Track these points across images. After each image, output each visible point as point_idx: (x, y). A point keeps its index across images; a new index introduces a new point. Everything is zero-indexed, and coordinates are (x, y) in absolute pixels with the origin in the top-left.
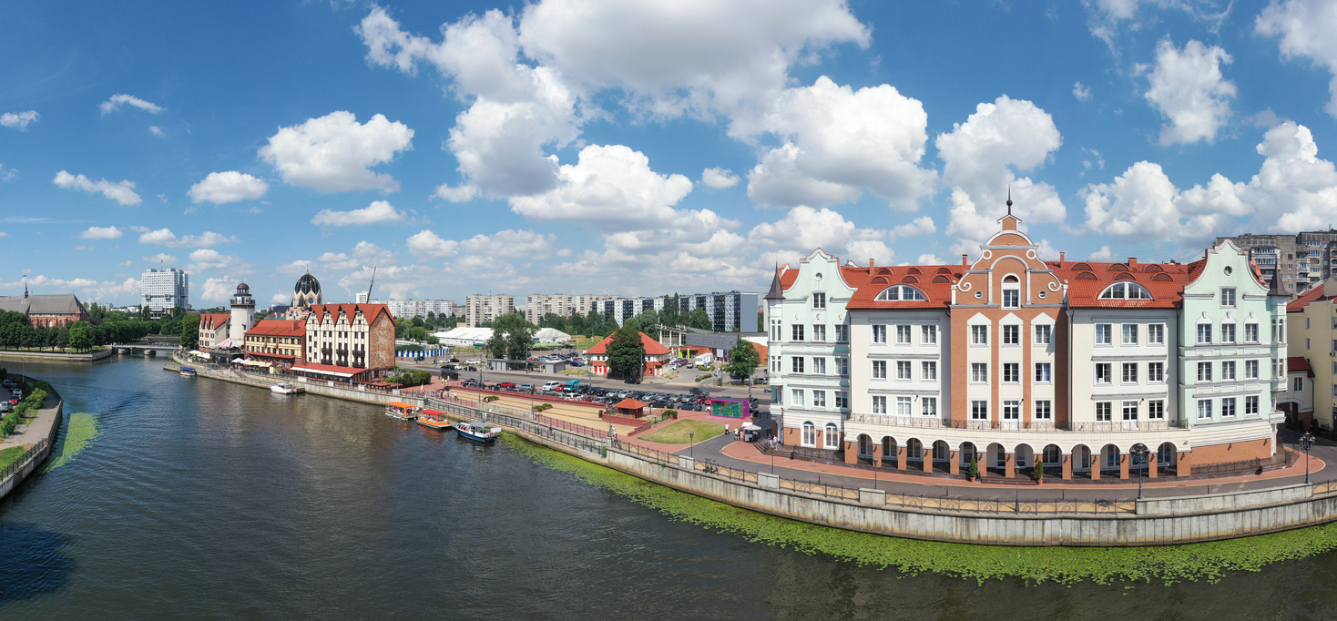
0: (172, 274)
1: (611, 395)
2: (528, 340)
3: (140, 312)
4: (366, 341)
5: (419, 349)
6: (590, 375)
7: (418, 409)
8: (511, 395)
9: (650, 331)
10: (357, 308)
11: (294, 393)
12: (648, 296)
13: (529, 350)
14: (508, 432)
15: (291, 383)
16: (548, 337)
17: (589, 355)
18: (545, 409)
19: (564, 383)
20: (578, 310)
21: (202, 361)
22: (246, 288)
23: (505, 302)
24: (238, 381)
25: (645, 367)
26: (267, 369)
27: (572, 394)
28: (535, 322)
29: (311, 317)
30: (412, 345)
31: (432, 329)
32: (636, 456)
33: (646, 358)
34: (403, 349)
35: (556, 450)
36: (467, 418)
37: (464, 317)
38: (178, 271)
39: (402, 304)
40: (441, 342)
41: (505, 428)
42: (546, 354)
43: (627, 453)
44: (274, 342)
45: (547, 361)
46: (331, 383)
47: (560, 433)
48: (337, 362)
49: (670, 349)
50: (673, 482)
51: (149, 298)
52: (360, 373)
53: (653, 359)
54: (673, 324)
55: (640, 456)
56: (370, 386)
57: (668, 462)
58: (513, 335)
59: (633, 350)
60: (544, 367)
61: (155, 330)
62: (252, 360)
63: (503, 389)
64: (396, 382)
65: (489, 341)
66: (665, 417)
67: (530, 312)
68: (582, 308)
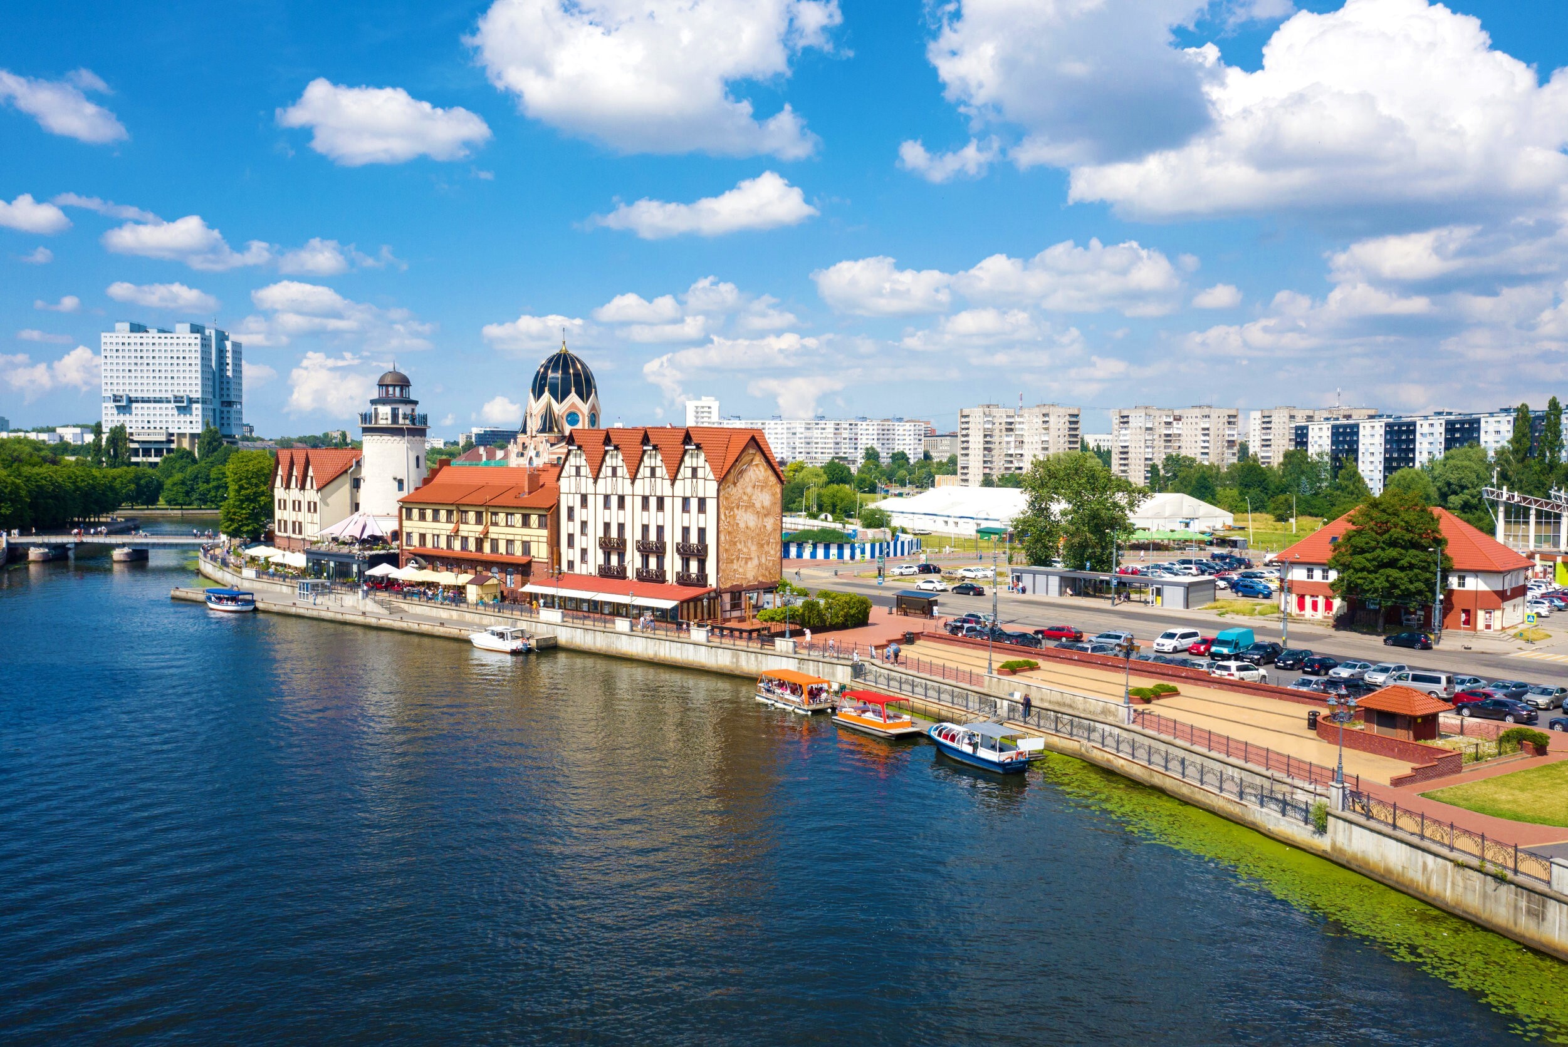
0: (195, 340)
1: (1345, 673)
2: (1119, 524)
3: (97, 444)
4: (709, 520)
5: (842, 541)
6: (1286, 617)
7: (835, 687)
8: (1070, 660)
9: (1466, 507)
10: (687, 438)
11: (529, 651)
12: (1459, 410)
13: (1119, 547)
14: (1061, 752)
15: (523, 625)
16: (1171, 517)
17: (1285, 564)
18: (1158, 697)
19: (1212, 634)
20: (1254, 447)
21: (281, 572)
22: (404, 383)
23: (1059, 423)
24: (384, 622)
25: (1448, 606)
26: (460, 590)
27: (1233, 664)
28: (1138, 477)
29: (572, 460)
30: (824, 531)
31: (873, 490)
32: (1415, 840)
33: (1454, 582)
34: (800, 539)
35: (1185, 802)
36: (958, 713)
37: (953, 461)
38: (210, 332)
39: (799, 428)
40: (896, 522)
41: (1055, 740)
42: (1164, 559)
43: (1388, 830)
44: (479, 521)
45: (1168, 577)
46: (622, 624)
47: (1198, 760)
48: (639, 573)
49: (1531, 556)
50: (1526, 926)
51: (125, 405)
52: (696, 600)
53: (1473, 584)
54: (1541, 488)
55: (1426, 844)
56: (720, 629)
57: (1516, 871)
58: (1079, 506)
59: (1411, 556)
60: (1159, 592)
61: (147, 492)
62: (421, 568)
63: (1050, 644)
64: (783, 620)
65: (1017, 523)
66: (1508, 747)
67: (1124, 452)
68: (1266, 443)
